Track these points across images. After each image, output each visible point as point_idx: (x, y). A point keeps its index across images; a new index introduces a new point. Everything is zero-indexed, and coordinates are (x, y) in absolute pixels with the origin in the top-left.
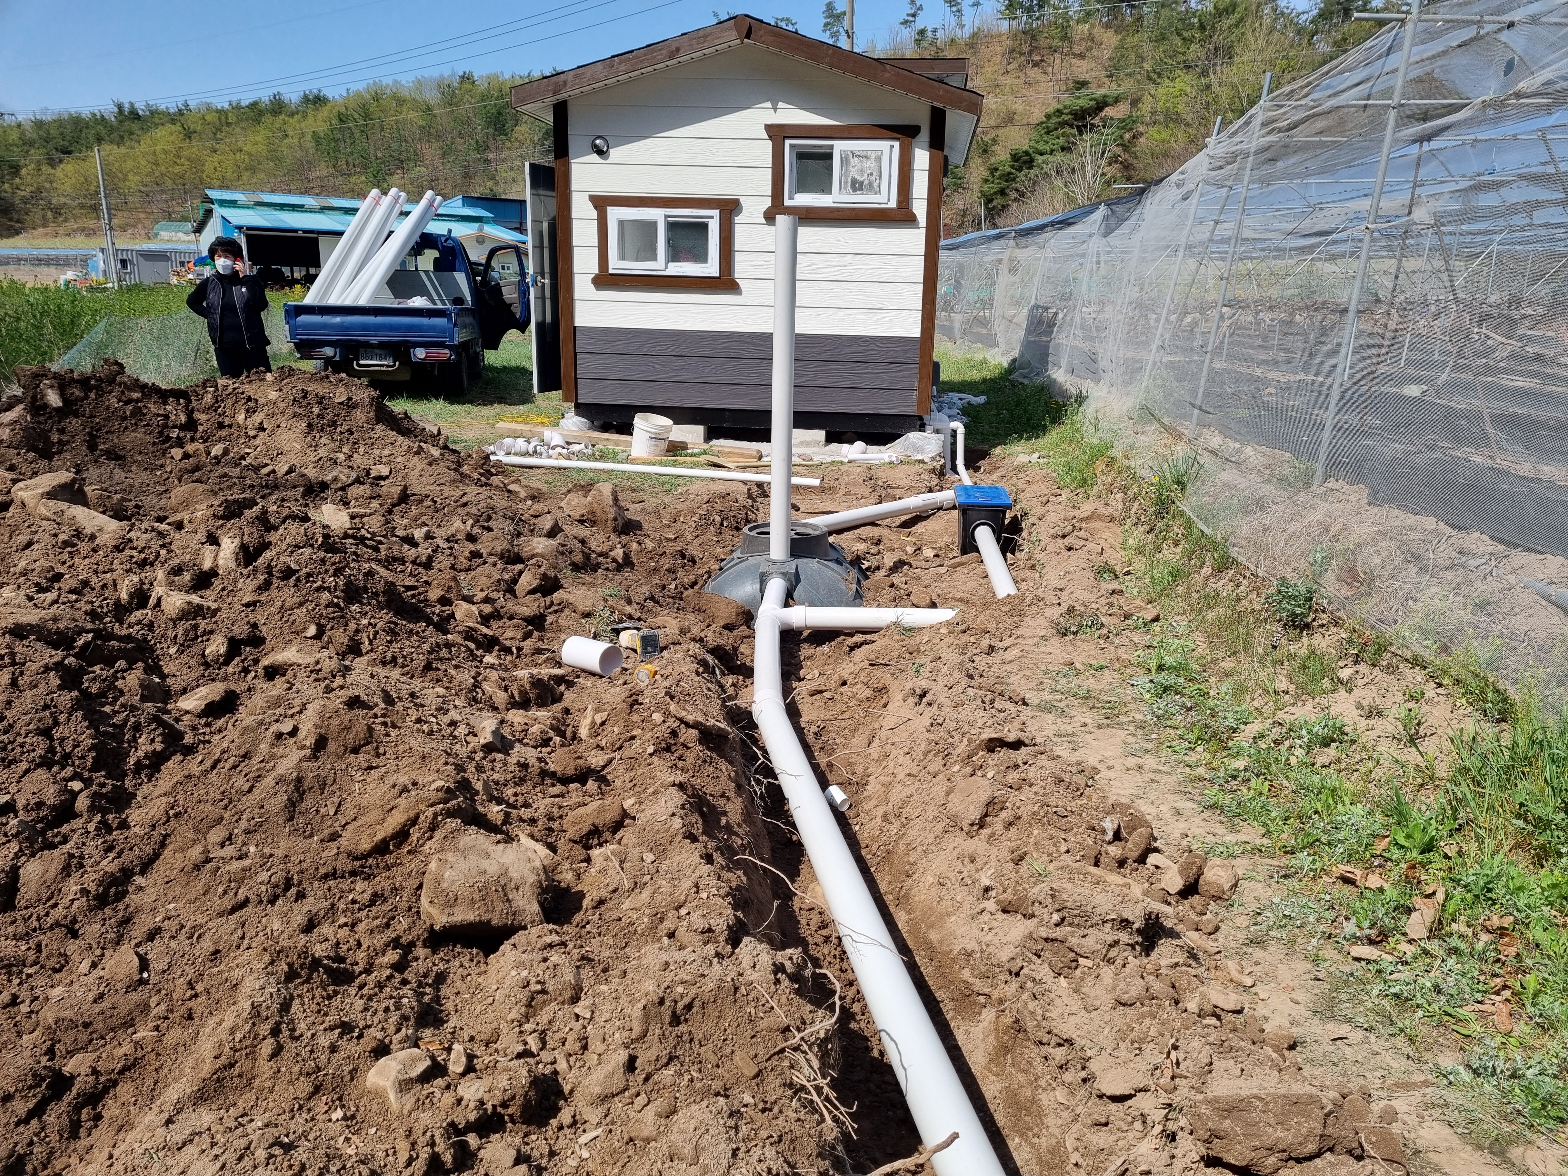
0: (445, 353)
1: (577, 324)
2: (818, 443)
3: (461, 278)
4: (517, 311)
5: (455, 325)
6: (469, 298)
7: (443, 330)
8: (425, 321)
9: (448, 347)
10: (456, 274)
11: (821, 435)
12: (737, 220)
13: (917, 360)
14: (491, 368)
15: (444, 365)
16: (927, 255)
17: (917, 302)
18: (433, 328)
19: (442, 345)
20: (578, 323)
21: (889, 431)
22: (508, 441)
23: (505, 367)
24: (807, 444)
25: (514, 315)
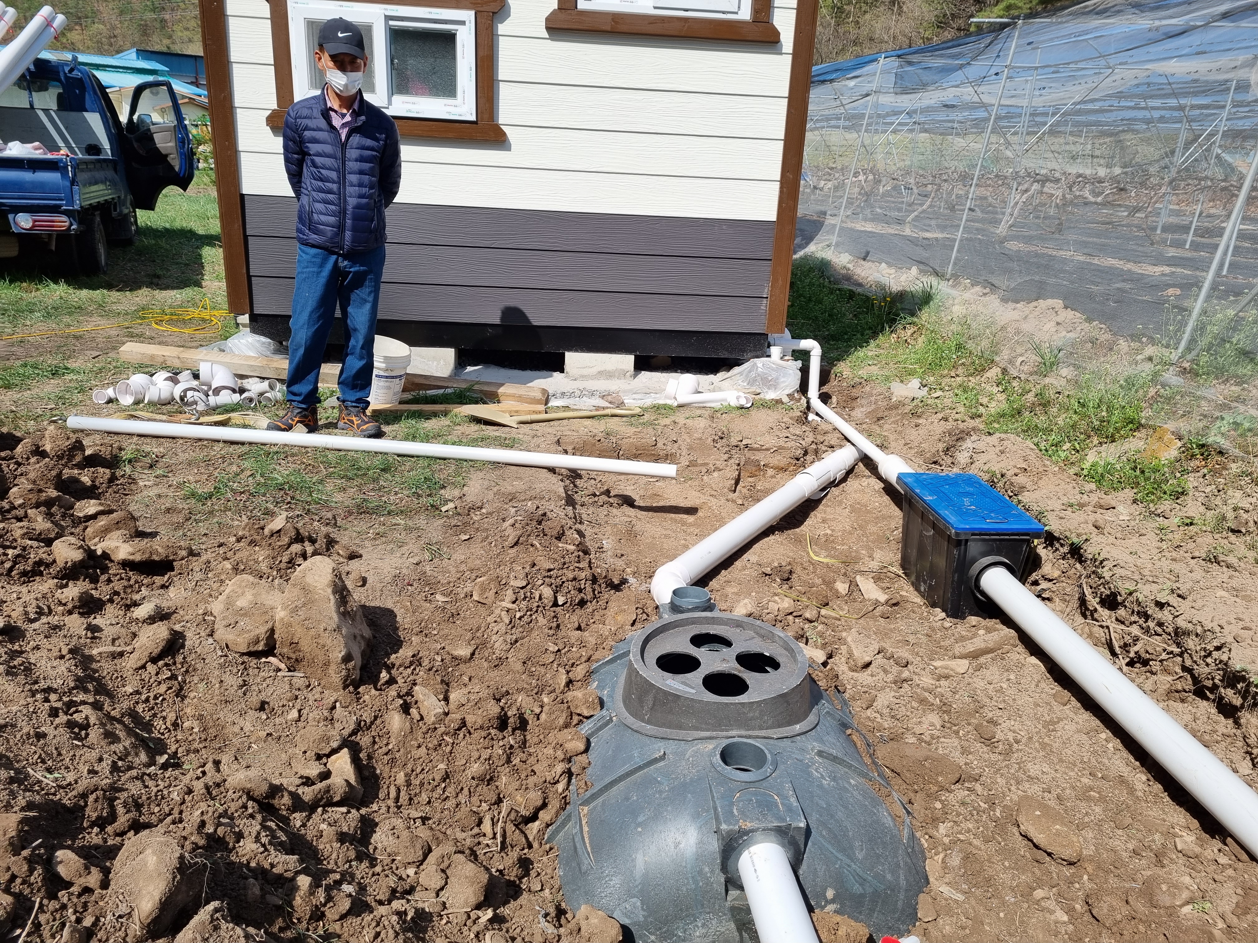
0: (62, 222)
1: (245, 191)
2: (623, 374)
3: (94, 120)
4: (176, 163)
5: (73, 182)
6: (106, 145)
7: (55, 189)
8: (27, 176)
9: (65, 213)
10: (86, 114)
11: (627, 361)
12: (502, 28)
13: (768, 254)
14: (149, 232)
15: (63, 236)
16: (792, 98)
17: (775, 171)
18: (40, 186)
19: (55, 209)
20: (247, 188)
21: (723, 355)
22: (138, 380)
23: (166, 230)
24: (608, 375)
25: (171, 168)
